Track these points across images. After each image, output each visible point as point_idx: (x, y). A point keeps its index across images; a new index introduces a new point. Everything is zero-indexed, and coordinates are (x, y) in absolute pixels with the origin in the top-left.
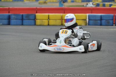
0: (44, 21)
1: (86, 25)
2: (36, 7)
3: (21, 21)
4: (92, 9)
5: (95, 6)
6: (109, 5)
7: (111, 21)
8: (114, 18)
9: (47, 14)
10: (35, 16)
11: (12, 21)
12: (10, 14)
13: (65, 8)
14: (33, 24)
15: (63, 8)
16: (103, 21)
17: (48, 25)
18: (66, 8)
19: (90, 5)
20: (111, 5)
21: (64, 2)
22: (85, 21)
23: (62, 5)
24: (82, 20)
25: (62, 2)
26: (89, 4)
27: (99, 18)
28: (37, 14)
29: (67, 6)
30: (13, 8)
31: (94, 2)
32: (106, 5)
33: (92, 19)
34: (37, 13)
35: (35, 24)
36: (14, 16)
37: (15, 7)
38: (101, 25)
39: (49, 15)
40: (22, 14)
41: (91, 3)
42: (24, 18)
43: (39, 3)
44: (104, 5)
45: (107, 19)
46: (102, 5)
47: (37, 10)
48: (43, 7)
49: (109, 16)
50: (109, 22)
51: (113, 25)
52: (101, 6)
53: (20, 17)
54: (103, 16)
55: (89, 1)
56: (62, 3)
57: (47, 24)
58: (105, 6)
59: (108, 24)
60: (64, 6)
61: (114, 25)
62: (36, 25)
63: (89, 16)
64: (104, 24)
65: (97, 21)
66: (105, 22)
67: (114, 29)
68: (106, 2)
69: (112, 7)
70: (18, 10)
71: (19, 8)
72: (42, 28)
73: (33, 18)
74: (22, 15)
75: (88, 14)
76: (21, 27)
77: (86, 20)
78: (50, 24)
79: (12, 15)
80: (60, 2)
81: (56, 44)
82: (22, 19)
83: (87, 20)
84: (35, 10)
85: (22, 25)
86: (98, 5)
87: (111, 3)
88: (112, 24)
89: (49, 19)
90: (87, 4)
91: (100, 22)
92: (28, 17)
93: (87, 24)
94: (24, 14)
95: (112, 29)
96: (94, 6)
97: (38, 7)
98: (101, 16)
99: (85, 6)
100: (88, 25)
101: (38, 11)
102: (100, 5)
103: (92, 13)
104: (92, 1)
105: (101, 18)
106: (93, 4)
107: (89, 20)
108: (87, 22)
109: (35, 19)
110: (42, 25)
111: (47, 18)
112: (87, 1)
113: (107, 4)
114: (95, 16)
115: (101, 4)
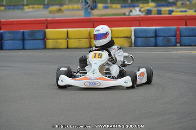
0: (59, 41)
1: (131, 46)
2: (45, 19)
3: (21, 42)
4: (140, 19)
5: (144, 13)
6: (167, 12)
7: (173, 39)
8: (178, 33)
9: (65, 30)
10: (45, 33)
11: (7, 43)
12: (2, 31)
13: (94, 19)
14: (42, 47)
15: (92, 19)
16: (160, 39)
17: (68, 48)
18: (96, 19)
19: (136, 12)
20: (171, 12)
21: (92, 9)
22: (129, 40)
23: (90, 13)
24: (124, 37)
25: (89, 8)
26: (134, 11)
27: (153, 34)
28: (47, 30)
29: (97, 15)
30: (7, 20)
31: (142, 8)
32: (163, 12)
33: (141, 35)
34: (47, 28)
35: (45, 48)
36: (8, 35)
37: (11, 20)
38: (156, 46)
39: (67, 32)
40: (22, 31)
41: (137, 9)
42: (26, 37)
43: (50, 12)
44: (159, 12)
45: (166, 35)
46: (156, 12)
47: (48, 23)
48: (57, 19)
49: (169, 29)
50: (169, 41)
51: (176, 46)
52: (155, 14)
53: (20, 36)
54: (160, 30)
55: (134, 7)
56: (89, 10)
57: (66, 47)
58: (161, 14)
59: (167, 44)
60: (93, 16)
61: (178, 45)
62: (47, 49)
63: (135, 31)
64: (161, 44)
65: (149, 38)
66: (163, 39)
67: (179, 52)
68: (163, 6)
69: (174, 14)
70: (17, 24)
71: (17, 21)
72: (56, 53)
73: (42, 37)
74: (23, 33)
75: (133, 28)
76: (21, 53)
77: (130, 37)
78: (70, 46)
79: (5, 33)
80: (86, 9)
81: (86, 75)
82: (23, 39)
83: (133, 37)
84: (45, 23)
85: (24, 49)
86: (149, 12)
87: (170, 8)
88: (174, 44)
89: (68, 37)
90: (131, 11)
91: (154, 40)
92: (32, 35)
93: (133, 45)
94: (25, 30)
95: (175, 52)
96: (142, 15)
97: (48, 19)
98: (156, 31)
99: (127, 13)
100: (135, 46)
101: (49, 25)
102: (153, 12)
103: (140, 26)
104: (138, 6)
105: (156, 34)
106: (140, 11)
107: (136, 37)
108: (133, 41)
109: (44, 38)
110: (57, 48)
111: (66, 37)
112: (130, 7)
113: (165, 9)
114: (146, 31)
115: (155, 10)
